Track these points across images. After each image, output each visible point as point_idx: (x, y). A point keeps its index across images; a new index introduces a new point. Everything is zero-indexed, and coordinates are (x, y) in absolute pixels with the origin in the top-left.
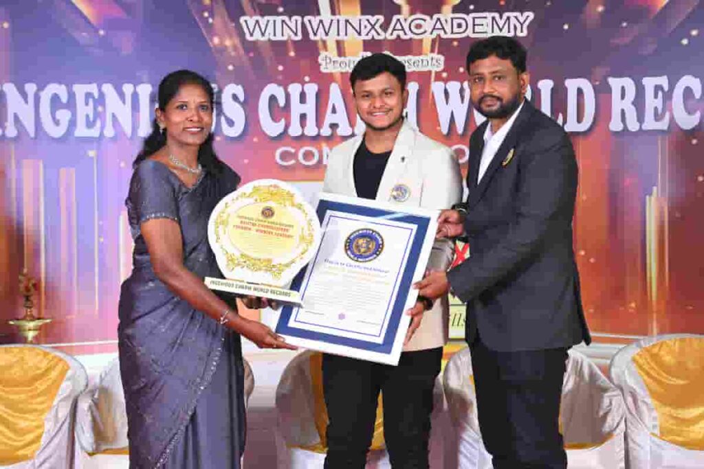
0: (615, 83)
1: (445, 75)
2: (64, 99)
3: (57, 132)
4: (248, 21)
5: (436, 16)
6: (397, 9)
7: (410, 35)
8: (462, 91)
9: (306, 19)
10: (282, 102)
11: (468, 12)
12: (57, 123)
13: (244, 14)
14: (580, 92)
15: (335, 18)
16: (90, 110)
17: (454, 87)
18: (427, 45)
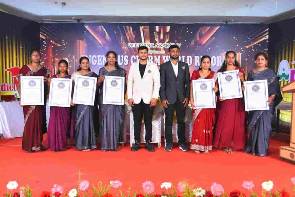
0: (196, 57)
1: (165, 54)
2: (96, 58)
3: (94, 64)
4: (129, 44)
5: (164, 44)
6: (156, 42)
7: (159, 47)
8: (168, 57)
9: (140, 44)
10: (135, 59)
11: (169, 43)
12: (94, 62)
13: (128, 42)
14: (189, 58)
15: (145, 44)
16: (100, 60)
17: (167, 57)
18: (162, 49)
